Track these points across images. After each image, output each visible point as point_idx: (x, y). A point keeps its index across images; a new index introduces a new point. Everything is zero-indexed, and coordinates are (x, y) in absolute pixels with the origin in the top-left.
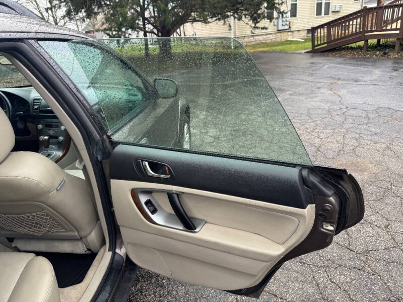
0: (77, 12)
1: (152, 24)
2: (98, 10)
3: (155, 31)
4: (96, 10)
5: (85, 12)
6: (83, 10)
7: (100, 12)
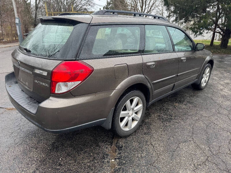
0: (180, 19)
1: (220, 28)
2: (191, 19)
3: (222, 33)
4: (190, 19)
5: (184, 20)
6: (184, 19)
7: (192, 20)
